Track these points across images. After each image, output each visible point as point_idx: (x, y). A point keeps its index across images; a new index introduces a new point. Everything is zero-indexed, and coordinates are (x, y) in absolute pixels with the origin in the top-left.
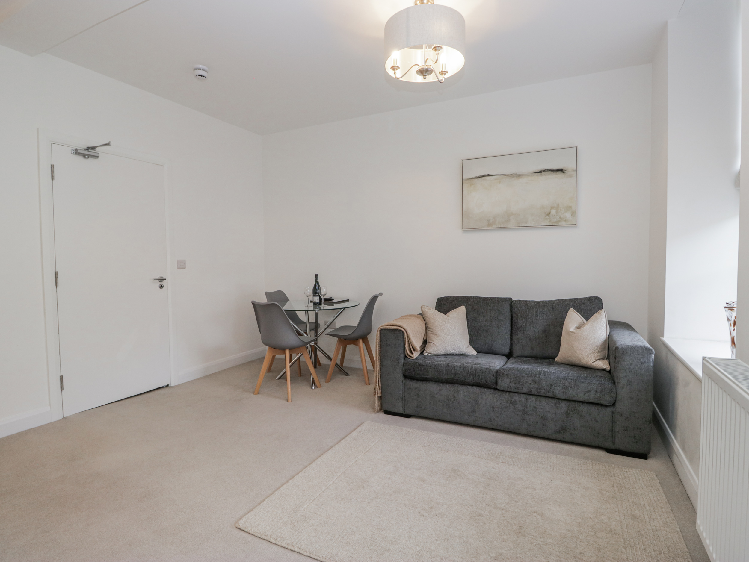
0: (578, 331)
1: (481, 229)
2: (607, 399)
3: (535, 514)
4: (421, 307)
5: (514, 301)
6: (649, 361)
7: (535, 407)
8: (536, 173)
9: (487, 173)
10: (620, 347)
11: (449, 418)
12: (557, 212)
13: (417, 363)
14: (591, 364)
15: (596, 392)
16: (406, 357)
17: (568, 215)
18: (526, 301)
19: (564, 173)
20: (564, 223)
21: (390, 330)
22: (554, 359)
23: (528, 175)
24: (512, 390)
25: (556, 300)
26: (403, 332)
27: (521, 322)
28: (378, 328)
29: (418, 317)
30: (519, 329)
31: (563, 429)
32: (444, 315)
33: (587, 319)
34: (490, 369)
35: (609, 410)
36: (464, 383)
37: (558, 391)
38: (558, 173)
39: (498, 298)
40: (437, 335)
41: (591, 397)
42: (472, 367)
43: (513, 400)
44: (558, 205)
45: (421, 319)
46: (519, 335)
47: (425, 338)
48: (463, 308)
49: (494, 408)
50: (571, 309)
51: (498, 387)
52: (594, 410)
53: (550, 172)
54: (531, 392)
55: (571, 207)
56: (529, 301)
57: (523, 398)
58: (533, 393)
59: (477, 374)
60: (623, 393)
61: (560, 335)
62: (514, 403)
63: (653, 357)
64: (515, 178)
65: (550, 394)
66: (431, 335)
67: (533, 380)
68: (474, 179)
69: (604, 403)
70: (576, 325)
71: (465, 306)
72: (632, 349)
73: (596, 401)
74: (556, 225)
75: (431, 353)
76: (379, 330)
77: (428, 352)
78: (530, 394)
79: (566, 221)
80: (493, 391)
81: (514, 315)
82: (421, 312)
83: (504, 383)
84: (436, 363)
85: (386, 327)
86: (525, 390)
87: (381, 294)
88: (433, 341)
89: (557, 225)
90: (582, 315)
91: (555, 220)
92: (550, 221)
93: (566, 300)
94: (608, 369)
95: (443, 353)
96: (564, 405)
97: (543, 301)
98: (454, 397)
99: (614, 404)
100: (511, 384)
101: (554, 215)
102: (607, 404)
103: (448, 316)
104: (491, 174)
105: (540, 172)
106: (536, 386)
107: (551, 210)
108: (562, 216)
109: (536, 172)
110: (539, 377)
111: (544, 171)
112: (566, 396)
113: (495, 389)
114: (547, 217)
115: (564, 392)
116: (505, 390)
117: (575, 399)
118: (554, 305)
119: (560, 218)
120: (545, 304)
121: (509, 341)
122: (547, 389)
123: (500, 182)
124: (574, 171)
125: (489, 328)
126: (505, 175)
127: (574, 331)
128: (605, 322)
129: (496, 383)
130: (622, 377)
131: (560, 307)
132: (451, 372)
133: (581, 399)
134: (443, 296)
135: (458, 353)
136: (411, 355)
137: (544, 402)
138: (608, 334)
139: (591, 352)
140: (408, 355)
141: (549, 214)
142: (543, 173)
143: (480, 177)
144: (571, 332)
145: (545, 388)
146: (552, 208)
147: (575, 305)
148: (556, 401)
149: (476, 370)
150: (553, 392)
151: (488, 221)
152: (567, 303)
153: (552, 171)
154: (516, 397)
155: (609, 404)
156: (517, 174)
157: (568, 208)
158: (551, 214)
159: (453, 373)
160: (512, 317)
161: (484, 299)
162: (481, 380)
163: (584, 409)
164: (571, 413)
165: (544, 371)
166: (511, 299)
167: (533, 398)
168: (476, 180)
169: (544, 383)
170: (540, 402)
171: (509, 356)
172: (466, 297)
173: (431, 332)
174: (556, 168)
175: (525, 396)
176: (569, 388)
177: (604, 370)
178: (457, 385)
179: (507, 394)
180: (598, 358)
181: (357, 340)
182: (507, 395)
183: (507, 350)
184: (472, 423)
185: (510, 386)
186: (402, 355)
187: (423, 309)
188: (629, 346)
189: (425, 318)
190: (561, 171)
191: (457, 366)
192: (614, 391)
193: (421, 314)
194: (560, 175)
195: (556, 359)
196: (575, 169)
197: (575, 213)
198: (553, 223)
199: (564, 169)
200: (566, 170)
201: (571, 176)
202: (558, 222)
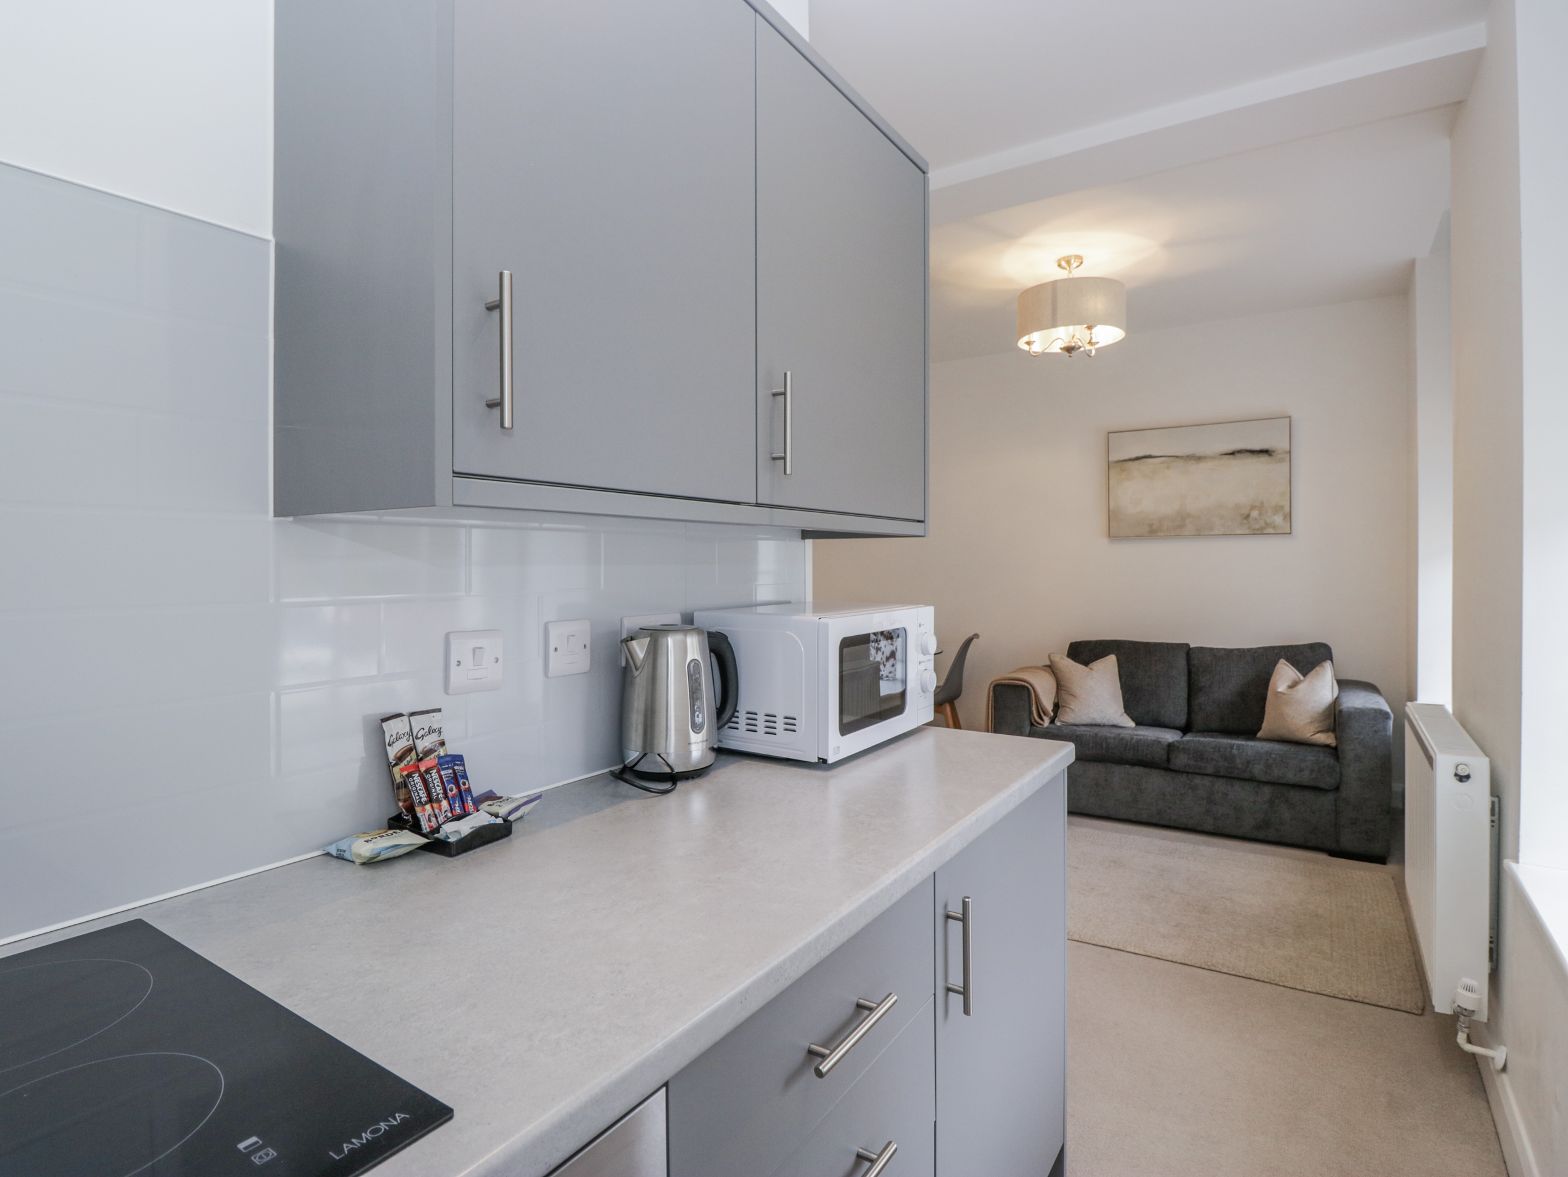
0: (1290, 691)
1: (1139, 537)
2: (1328, 781)
3: (1223, 900)
4: (1049, 656)
5: (1193, 648)
6: (1385, 729)
7: (1225, 794)
8: (1226, 454)
9: (1147, 453)
10: (1344, 710)
11: (1098, 812)
12: (1260, 514)
13: (1050, 732)
14: (1308, 738)
15: (1312, 771)
16: (1032, 724)
17: (1278, 519)
18: (1211, 649)
19: (1270, 455)
20: (1271, 531)
21: (1008, 686)
22: (1256, 734)
23: (1213, 458)
24: (1191, 771)
25: (1259, 648)
26: (1028, 689)
27: (1203, 680)
28: (990, 682)
29: (1045, 670)
30: (1201, 689)
31: (1266, 824)
32: (1083, 667)
33: (1305, 675)
34: (1159, 742)
35: (1331, 796)
36: (1121, 761)
37: (1258, 770)
38: (1261, 455)
39: (1167, 644)
40: (1075, 696)
41: (1305, 778)
42: (1132, 739)
43: (1193, 784)
44: (1262, 503)
45: (1049, 673)
46: (1201, 699)
47: (1056, 701)
48: (1112, 659)
49: (1164, 795)
50: (1282, 661)
51: (1172, 767)
52: (1309, 796)
53: (1248, 454)
54: (1219, 772)
55: (1282, 507)
56: (1217, 649)
57: (1207, 781)
58: (1222, 773)
59: (1140, 748)
60: (1352, 772)
61: (1263, 699)
62: (1194, 789)
63: (1391, 723)
64: (1193, 462)
65: (1246, 775)
66: (1065, 696)
67: (1221, 756)
68: (1127, 462)
69: (1322, 785)
70: (1288, 683)
71: (1116, 655)
72: (1362, 713)
73: (1312, 783)
74: (1259, 532)
75: (1066, 721)
76: (992, 685)
77: (1062, 719)
78: (1216, 775)
79: (1274, 527)
80: (1162, 772)
81: (1193, 669)
82: (1048, 663)
83: (1180, 760)
84: (1078, 733)
85: (1003, 681)
86: (1210, 770)
87: (976, 636)
88: (1070, 705)
89: (1262, 532)
90: (1299, 670)
91: (1257, 526)
92: (1249, 528)
93: (1274, 648)
94: (1334, 745)
95: (1085, 723)
96: (1267, 791)
97: (1239, 650)
98: (1106, 780)
99: (1337, 789)
100: (1190, 762)
101: (1256, 519)
102: (1328, 788)
103: (1091, 669)
104: (1153, 454)
105: (1232, 453)
106: (1226, 764)
107: (1250, 510)
108: (1268, 521)
109: (1226, 452)
110: (1231, 751)
111: (1240, 452)
112: (1270, 778)
113: (1167, 769)
114: (1245, 521)
115: (1266, 772)
116: (1181, 770)
117: (1282, 781)
118: (1256, 655)
119: (1266, 523)
120: (1242, 653)
121: (1186, 708)
122: (1241, 768)
123: (1168, 468)
124: (1285, 452)
125: (1154, 687)
126: (1177, 457)
127: (1285, 691)
128: (1331, 679)
129: (1168, 760)
130: (1350, 751)
131: (1265, 657)
132: (1101, 745)
133: (1291, 782)
134: (1079, 640)
135: (1106, 723)
136: (1041, 722)
137: (1237, 786)
138: (1335, 696)
139: (1309, 721)
140: (1036, 721)
141: (1248, 517)
142: (1238, 455)
143: (1138, 459)
144: (1279, 692)
145: (1240, 766)
146: (1253, 508)
147: (1289, 654)
148: (1255, 784)
149: (1138, 742)
150: (1251, 772)
151: (1151, 525)
152: (1276, 652)
153: (1252, 452)
154: (1197, 780)
155: (1331, 788)
156: (1197, 455)
157: (1278, 509)
158: (1251, 517)
159: (1104, 746)
160: (1190, 673)
161: (1147, 645)
162: (1146, 756)
163: (1295, 796)
164: (1276, 801)
165: (1238, 744)
166: (1187, 645)
167: (1222, 781)
168: (1131, 463)
169: (1238, 761)
170: (1232, 786)
171: (1186, 729)
172: (1116, 641)
173: (1065, 692)
174: (1257, 447)
175: (1210, 779)
176: (1274, 766)
177: (1327, 746)
178: (1110, 764)
179: (1184, 775)
180: (1319, 730)
181: (941, 705)
182: (1183, 778)
183: (1182, 720)
184: (1133, 817)
185: (1189, 765)
186: (1027, 723)
187: (1052, 658)
188: (1357, 708)
189: (1055, 671)
190: (1265, 452)
191: (1110, 737)
192: (1338, 770)
193: (1049, 666)
194: (1264, 458)
195: (1259, 735)
196: (1288, 450)
197: (1289, 517)
198: (1254, 530)
199: (1270, 449)
200: (1273, 452)
201: (1282, 460)
202: (1263, 528)
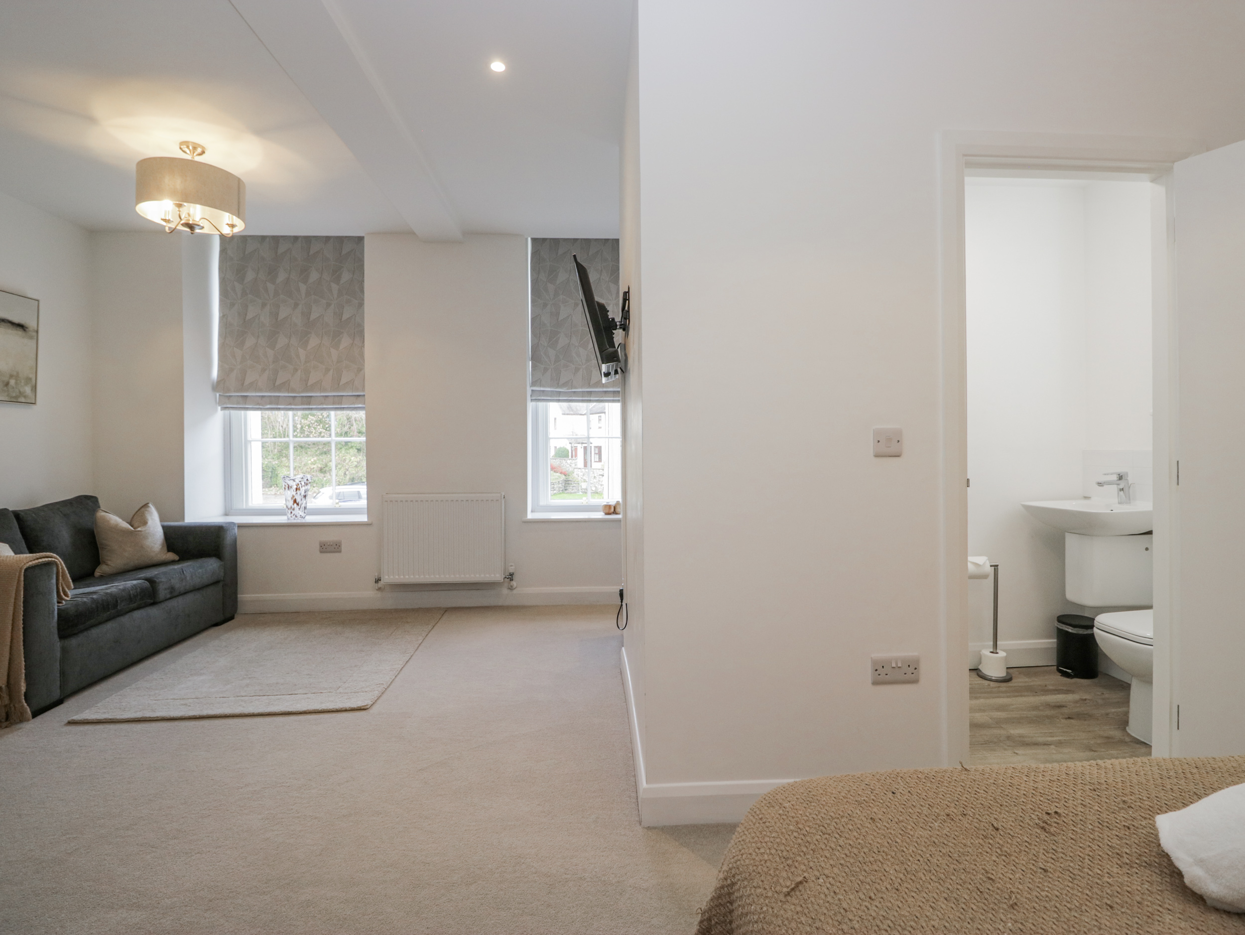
12: (16, 383)
17: (28, 390)
19: (25, 330)
20: (23, 400)
26: (54, 561)
38: (18, 328)
44: (18, 373)
53: (9, 324)
55: (30, 379)
79: (24, 397)
89: (15, 400)
91: (13, 394)
92: (8, 395)
101: (13, 388)
107: (9, 379)
108: (21, 390)
111: (3, 320)
114: (5, 388)
119: (20, 393)
124: (34, 331)
141: (7, 384)
142: (2, 323)
146: (11, 376)
153: (12, 324)
157: (28, 380)
158: (9, 385)
174: (16, 320)
190: (21, 326)
194: (20, 332)
196: (36, 329)
197: (34, 389)
198: (12, 397)
199: (25, 325)
200: (27, 328)
201: (31, 338)
202: (16, 397)
